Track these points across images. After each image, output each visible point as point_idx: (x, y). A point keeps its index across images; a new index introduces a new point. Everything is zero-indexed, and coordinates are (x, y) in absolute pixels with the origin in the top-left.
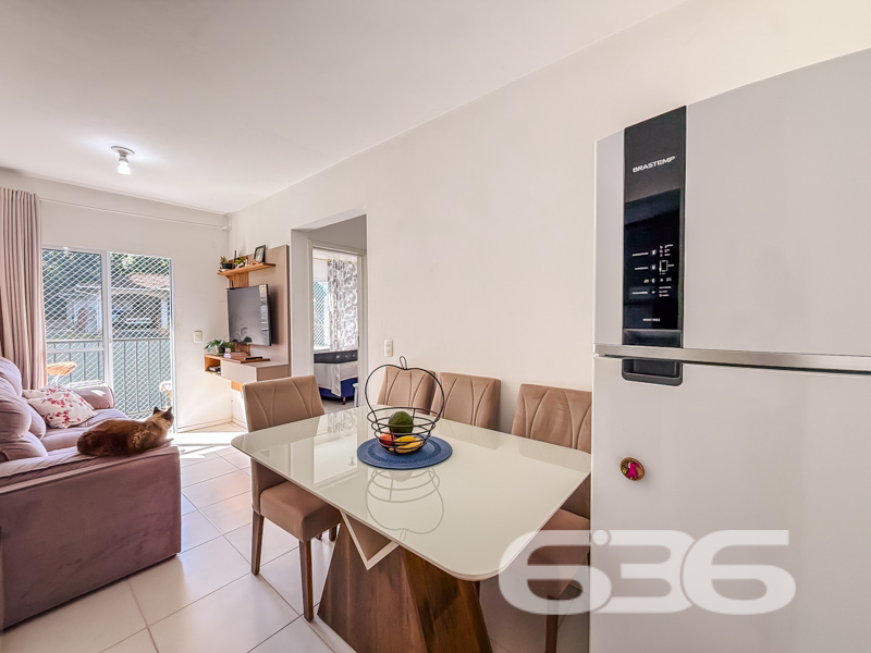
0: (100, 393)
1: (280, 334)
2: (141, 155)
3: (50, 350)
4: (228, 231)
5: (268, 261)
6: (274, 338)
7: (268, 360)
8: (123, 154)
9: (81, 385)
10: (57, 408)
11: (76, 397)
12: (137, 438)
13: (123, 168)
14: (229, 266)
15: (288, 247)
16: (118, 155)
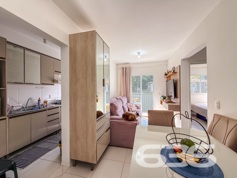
0: (138, 105)
1: (178, 95)
2: (142, 52)
3: (133, 96)
4: (167, 65)
5: (175, 72)
6: (176, 96)
7: (175, 103)
8: (139, 53)
9: (136, 103)
10: (130, 107)
11: (134, 106)
12: (130, 117)
13: (139, 57)
14: (166, 75)
15: (180, 66)
16: (138, 54)
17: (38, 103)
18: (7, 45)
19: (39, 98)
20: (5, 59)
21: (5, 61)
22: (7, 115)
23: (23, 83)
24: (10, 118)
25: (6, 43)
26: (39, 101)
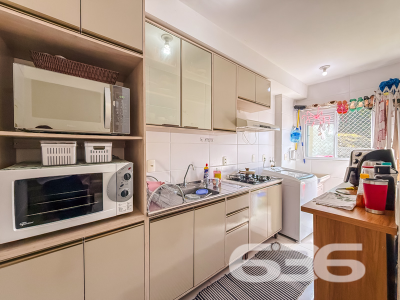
17: (205, 177)
18: (147, 25)
19: (207, 165)
20: (141, 53)
21: (142, 59)
22: (145, 212)
23: (177, 126)
24: (152, 220)
25: (144, 21)
26: (206, 171)
